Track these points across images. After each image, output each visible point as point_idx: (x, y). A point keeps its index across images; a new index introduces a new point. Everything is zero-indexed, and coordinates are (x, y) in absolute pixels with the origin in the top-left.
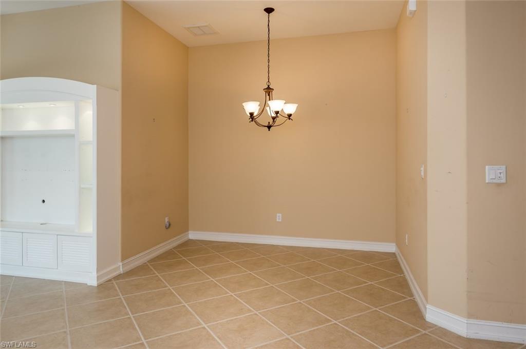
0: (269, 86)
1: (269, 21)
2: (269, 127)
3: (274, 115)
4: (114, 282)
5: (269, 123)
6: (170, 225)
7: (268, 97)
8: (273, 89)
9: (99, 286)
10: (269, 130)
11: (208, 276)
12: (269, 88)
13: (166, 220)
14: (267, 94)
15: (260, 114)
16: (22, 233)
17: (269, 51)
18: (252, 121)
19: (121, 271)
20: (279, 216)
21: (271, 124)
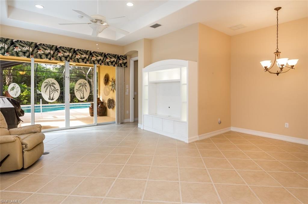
0: (277, 51)
1: (278, 14)
2: (278, 74)
3: (280, 67)
4: (195, 143)
5: (278, 71)
6: (221, 122)
7: (277, 57)
8: (280, 52)
9: (189, 143)
10: (278, 75)
11: (239, 149)
12: (277, 52)
13: (219, 120)
14: (276, 56)
15: (271, 67)
16: (162, 119)
17: (277, 32)
18: (267, 71)
19: (198, 139)
20: (287, 125)
21: (279, 72)
